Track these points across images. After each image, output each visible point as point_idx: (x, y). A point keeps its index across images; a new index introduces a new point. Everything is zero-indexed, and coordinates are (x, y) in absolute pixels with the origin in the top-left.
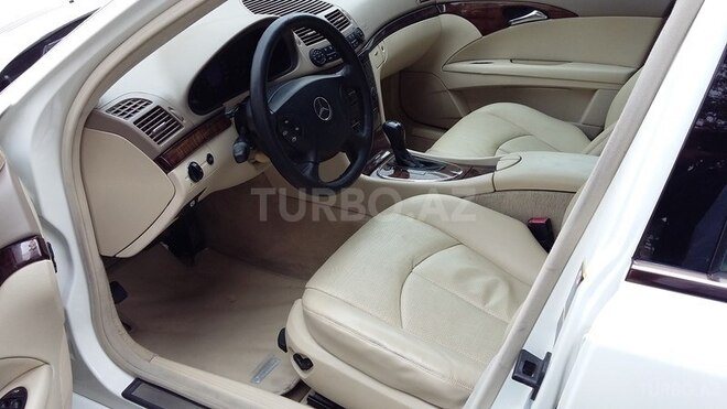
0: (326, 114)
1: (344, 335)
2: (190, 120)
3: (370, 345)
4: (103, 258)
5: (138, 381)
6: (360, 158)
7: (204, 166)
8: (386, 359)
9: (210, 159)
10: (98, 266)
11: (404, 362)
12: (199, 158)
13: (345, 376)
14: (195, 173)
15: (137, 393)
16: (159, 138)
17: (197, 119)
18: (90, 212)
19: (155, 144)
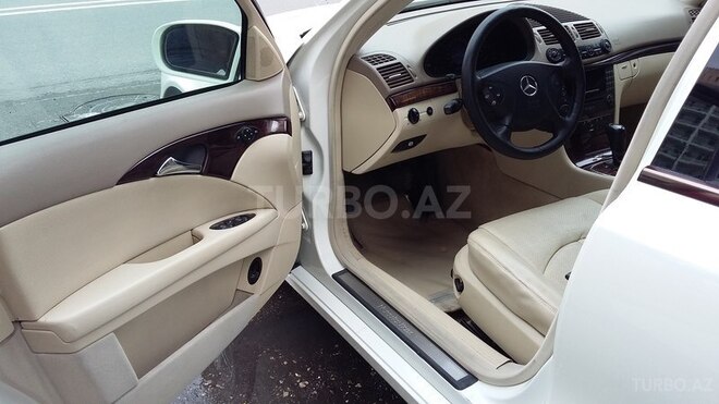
0: (531, 90)
1: (484, 258)
2: (421, 78)
3: (503, 270)
4: (345, 173)
5: (347, 270)
6: (558, 138)
7: (423, 115)
8: (511, 284)
9: (430, 111)
10: (340, 176)
11: (524, 289)
12: (421, 108)
13: (483, 298)
14: (413, 116)
15: (342, 277)
16: (392, 83)
17: (427, 79)
18: (341, 135)
19: (388, 87)
